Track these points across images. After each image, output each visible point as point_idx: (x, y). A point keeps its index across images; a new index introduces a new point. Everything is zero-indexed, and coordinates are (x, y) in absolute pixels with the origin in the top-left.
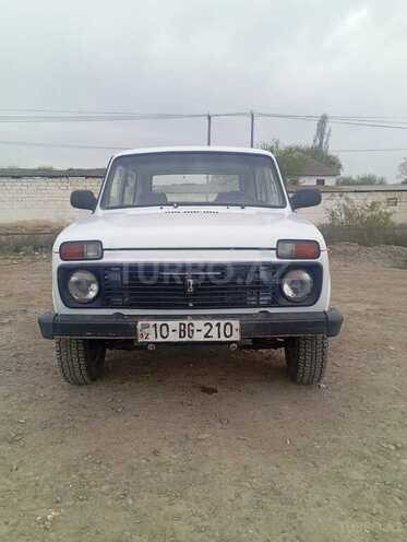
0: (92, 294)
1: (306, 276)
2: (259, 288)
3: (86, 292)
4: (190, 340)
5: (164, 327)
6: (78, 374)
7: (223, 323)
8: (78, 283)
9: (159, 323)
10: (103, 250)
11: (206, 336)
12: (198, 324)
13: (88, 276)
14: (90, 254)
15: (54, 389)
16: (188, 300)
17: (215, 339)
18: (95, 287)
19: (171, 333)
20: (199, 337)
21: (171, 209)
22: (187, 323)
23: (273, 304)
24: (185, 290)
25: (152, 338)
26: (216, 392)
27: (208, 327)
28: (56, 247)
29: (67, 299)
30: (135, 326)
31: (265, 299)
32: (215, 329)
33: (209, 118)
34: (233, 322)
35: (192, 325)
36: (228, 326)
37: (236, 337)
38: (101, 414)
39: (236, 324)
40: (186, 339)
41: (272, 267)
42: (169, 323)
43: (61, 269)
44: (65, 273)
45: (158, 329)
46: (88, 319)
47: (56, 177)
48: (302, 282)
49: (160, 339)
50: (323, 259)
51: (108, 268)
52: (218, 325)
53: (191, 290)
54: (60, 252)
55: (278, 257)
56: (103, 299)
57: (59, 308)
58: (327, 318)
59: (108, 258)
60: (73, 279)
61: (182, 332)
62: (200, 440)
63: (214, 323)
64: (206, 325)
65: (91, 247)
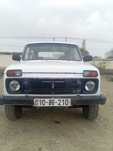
0: (18, 89)
1: (93, 83)
2: (76, 87)
3: (16, 88)
4: (53, 106)
5: (44, 101)
6: (12, 117)
7: (65, 100)
8: (13, 85)
9: (42, 100)
10: (22, 73)
11: (59, 104)
12: (56, 100)
13: (17, 82)
14: (18, 74)
15: (4, 122)
16: (52, 91)
17: (62, 105)
18: (19, 86)
19: (46, 103)
20: (56, 105)
21: (45, 61)
22: (52, 99)
23: (81, 93)
24: (51, 87)
25: (39, 105)
26: (60, 123)
27: (60, 101)
28: (5, 72)
29: (9, 91)
30: (33, 101)
31: (78, 91)
32: (62, 102)
33: (54, 38)
34: (68, 99)
35: (54, 100)
36: (67, 101)
37: (69, 105)
38: (20, 132)
39: (69, 100)
40: (52, 105)
41: (81, 80)
42: (45, 100)
43: (7, 80)
44: (8, 81)
45: (41, 102)
46: (16, 98)
47: (10, 54)
48: (92, 85)
49: (42, 105)
50: (99, 77)
51: (24, 79)
52: (63, 100)
53: (53, 87)
54: (7, 74)
55: (83, 76)
56: (21, 91)
57: (6, 93)
58: (101, 98)
59: (24, 76)
60: (11, 83)
61: (50, 103)
62: (56, 143)
63: (62, 100)
64: (59, 100)
65: (18, 72)
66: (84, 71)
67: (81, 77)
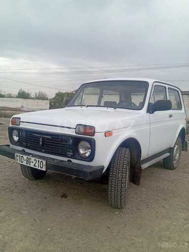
66: (78, 125)
67: (72, 133)
